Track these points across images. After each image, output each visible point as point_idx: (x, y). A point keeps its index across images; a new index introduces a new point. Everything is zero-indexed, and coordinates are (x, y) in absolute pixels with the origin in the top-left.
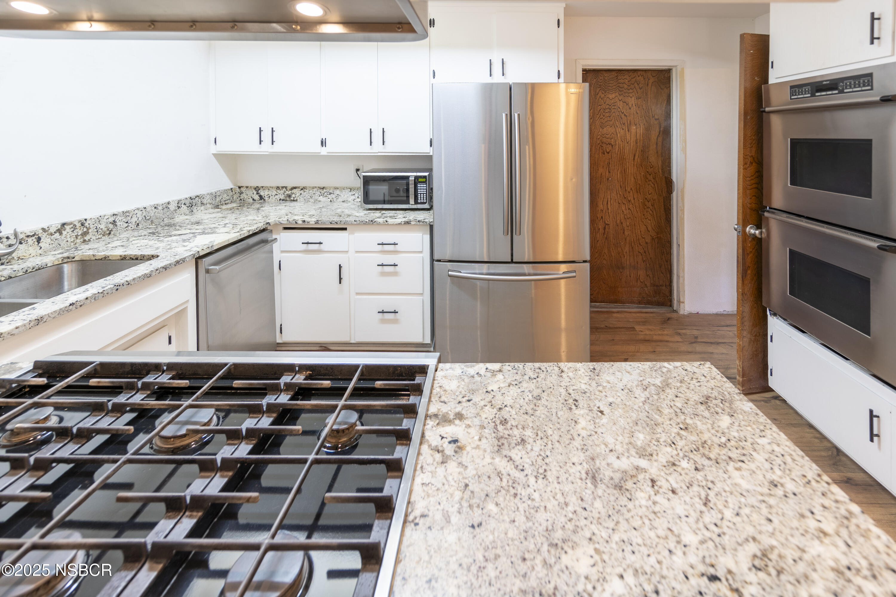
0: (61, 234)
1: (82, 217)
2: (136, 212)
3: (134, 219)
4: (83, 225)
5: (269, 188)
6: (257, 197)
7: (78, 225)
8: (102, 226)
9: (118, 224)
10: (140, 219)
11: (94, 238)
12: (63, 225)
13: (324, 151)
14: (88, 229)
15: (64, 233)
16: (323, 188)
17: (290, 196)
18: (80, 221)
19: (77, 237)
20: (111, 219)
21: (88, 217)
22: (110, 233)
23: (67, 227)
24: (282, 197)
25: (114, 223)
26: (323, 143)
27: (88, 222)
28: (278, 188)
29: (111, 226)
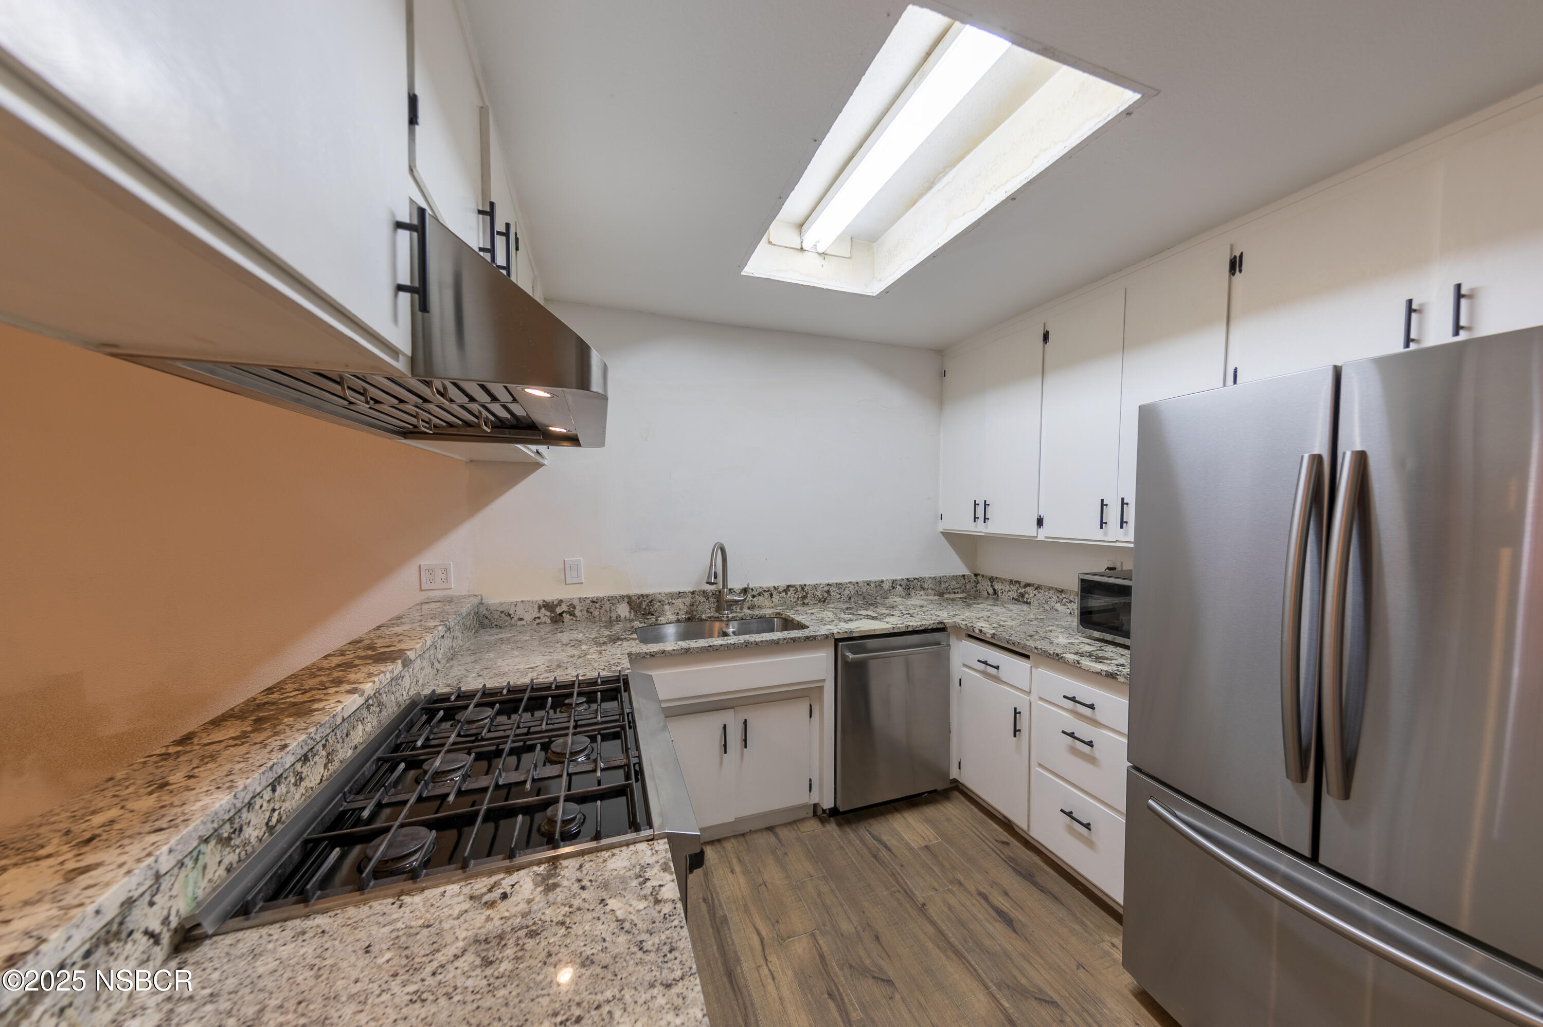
0: (787, 594)
1: (802, 583)
2: (849, 585)
3: (847, 592)
4: (803, 589)
5: (1002, 581)
6: (991, 591)
7: (799, 589)
8: (818, 593)
9: (832, 594)
10: (852, 593)
11: (811, 602)
12: (788, 586)
13: (1042, 534)
14: (807, 593)
15: (789, 593)
16: (1062, 591)
17: (1022, 595)
18: (800, 586)
19: (798, 598)
20: (826, 588)
21: (807, 583)
22: (824, 601)
23: (791, 589)
24: (1015, 596)
25: (828, 592)
26: (1040, 522)
27: (807, 587)
28: (1011, 582)
29: (826, 595)
